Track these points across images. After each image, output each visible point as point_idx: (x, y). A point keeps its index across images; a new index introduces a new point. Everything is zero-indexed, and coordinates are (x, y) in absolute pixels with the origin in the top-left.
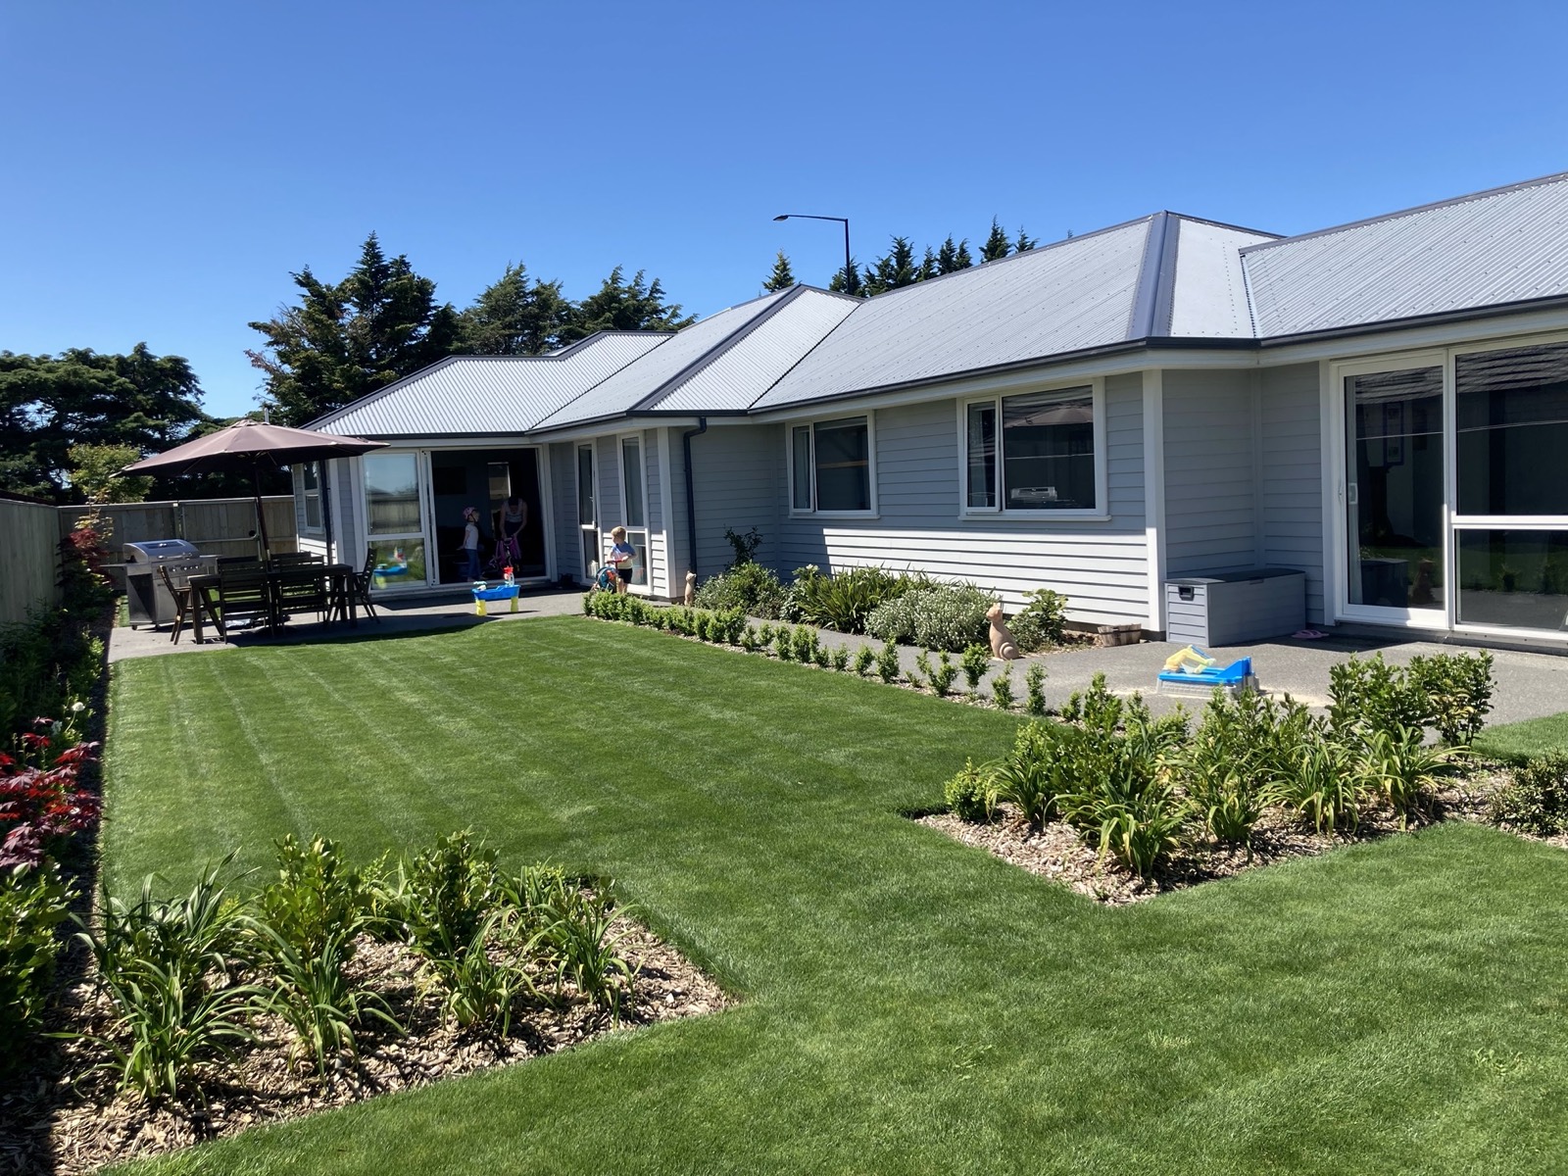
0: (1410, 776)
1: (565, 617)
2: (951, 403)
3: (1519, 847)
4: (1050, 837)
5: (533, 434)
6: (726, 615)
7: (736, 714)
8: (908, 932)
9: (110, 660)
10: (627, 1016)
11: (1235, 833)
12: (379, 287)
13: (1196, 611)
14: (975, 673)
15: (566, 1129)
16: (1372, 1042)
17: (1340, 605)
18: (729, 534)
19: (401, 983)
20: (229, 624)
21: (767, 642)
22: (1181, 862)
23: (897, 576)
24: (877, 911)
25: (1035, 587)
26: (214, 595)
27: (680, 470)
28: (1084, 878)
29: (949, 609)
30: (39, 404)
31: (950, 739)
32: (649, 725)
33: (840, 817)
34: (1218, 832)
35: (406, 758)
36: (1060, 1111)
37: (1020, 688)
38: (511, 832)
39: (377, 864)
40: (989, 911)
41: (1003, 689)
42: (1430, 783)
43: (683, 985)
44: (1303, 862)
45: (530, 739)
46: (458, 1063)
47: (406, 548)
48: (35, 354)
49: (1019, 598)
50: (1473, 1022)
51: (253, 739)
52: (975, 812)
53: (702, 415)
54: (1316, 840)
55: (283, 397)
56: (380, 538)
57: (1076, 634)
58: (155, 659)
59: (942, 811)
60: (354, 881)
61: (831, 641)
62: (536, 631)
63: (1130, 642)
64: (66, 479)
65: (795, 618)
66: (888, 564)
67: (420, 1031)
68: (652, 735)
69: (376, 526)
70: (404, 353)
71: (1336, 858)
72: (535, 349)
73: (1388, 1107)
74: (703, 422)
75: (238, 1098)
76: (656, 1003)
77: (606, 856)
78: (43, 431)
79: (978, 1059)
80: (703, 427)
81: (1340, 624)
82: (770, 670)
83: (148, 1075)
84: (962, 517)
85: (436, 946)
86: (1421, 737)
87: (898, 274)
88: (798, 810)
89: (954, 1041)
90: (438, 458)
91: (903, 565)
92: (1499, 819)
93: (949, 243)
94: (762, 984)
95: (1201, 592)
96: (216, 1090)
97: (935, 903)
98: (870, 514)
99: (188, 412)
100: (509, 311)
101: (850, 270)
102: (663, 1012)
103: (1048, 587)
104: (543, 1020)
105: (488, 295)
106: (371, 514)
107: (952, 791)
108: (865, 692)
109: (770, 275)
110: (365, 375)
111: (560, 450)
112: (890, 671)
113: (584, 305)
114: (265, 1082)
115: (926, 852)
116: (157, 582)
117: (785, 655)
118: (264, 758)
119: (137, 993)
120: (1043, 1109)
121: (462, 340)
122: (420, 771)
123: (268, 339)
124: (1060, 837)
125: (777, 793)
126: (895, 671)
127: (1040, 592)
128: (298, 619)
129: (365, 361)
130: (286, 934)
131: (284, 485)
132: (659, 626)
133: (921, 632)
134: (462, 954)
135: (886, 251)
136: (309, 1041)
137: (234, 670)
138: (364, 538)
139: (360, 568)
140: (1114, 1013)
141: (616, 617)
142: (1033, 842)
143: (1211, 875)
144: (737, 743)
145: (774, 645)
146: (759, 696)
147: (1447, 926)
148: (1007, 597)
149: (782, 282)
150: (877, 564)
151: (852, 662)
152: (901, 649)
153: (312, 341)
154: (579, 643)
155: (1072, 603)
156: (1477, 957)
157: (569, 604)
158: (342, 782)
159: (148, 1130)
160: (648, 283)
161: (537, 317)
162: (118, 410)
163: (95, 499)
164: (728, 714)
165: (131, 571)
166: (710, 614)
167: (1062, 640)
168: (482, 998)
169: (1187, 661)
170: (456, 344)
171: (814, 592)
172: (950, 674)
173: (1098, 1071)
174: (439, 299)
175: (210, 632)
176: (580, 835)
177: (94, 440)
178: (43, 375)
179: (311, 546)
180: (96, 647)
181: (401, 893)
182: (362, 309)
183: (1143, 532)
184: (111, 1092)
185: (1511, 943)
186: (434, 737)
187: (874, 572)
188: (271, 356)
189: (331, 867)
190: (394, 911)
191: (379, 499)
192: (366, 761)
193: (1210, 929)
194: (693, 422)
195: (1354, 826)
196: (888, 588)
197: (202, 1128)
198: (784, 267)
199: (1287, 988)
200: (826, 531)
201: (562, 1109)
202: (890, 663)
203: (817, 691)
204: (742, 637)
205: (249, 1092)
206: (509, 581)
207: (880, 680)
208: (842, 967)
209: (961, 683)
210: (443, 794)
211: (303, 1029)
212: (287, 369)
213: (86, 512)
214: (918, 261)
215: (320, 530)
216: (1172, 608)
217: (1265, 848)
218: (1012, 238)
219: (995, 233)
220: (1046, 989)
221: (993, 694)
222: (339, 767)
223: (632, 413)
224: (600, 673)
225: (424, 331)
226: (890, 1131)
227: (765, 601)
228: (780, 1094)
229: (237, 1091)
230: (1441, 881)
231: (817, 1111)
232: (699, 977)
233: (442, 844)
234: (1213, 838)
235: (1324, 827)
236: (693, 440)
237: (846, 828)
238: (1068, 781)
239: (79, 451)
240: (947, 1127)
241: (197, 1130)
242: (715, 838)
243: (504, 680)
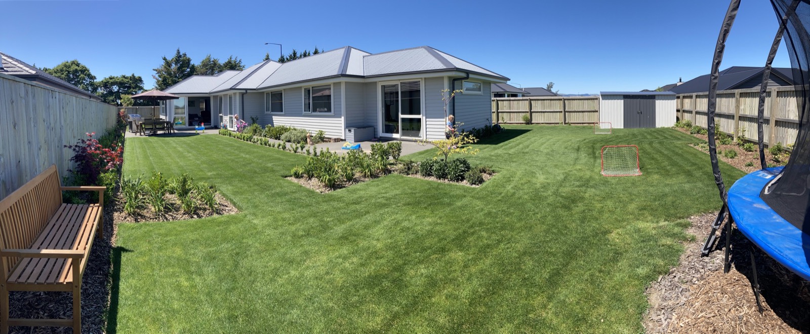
0: (385, 166)
1: (214, 135)
2: (301, 87)
3: (402, 177)
4: (312, 181)
5: (210, 93)
6: (249, 135)
7: (249, 156)
8: (279, 199)
9: (125, 137)
10: (217, 213)
11: (350, 179)
12: (179, 60)
13: (351, 135)
14: (302, 148)
15: (203, 232)
16: (367, 216)
17: (381, 133)
18: (251, 117)
19: (173, 202)
20: (146, 132)
21: (258, 141)
22: (339, 185)
23: (288, 127)
24: (273, 195)
25: (318, 130)
26: (143, 126)
27: (241, 102)
28: (318, 189)
29: (299, 134)
30: (115, 86)
31: (295, 161)
32: (230, 157)
33: (268, 177)
34: (347, 178)
35: (178, 160)
36: (304, 233)
37: (312, 151)
38: (198, 176)
39: (170, 179)
40: (297, 195)
41: (308, 151)
42: (389, 167)
43: (230, 208)
44: (363, 183)
45: (204, 158)
46: (183, 218)
47: (182, 119)
48: (116, 76)
49: (315, 132)
50: (386, 210)
51: (149, 155)
52: (297, 176)
53: (246, 90)
54: (367, 179)
55: (159, 85)
56: (176, 116)
57: (327, 140)
58: (132, 138)
59: (291, 176)
60: (166, 181)
61: (272, 141)
62: (207, 137)
63: (338, 141)
64: (119, 102)
65: (265, 136)
66: (286, 125)
67: (176, 211)
68: (230, 160)
69: (176, 114)
70: (184, 75)
71: (369, 182)
72: (212, 74)
73: (367, 227)
74: (246, 91)
75: (143, 217)
76: (224, 211)
77: (217, 183)
78: (116, 92)
79: (289, 224)
80: (246, 92)
81: (381, 137)
82: (258, 147)
83: (129, 209)
84: (303, 114)
85: (180, 195)
86: (388, 158)
87: (294, 57)
88: (259, 176)
89: (285, 221)
90: (189, 98)
91: (290, 125)
92: (400, 173)
93: (305, 51)
94: (246, 209)
95: (353, 131)
96: (139, 215)
97: (286, 194)
98: (283, 113)
99: (141, 88)
100: (207, 66)
101: (282, 57)
102: (225, 213)
103: (321, 130)
104: (201, 212)
105: (203, 62)
106: (175, 111)
107: (292, 172)
108: (278, 152)
109: (265, 58)
110: (176, 80)
111: (215, 97)
112: (284, 148)
113: (224, 64)
114: (148, 215)
115: (286, 184)
116: (133, 123)
117: (261, 144)
118: (151, 158)
119: (128, 194)
120: (301, 233)
121: (196, 72)
122: (181, 163)
123: (157, 72)
124: (314, 181)
125: (255, 172)
126: (285, 148)
127: (319, 131)
128: (159, 132)
129: (176, 77)
130: (153, 189)
131: (158, 104)
132: (235, 137)
133: (292, 140)
134: (185, 197)
135: (291, 53)
136: (156, 209)
137: (146, 141)
138: (173, 116)
139: (172, 122)
140: (318, 214)
141: (225, 135)
142: (309, 182)
143: (345, 187)
144: (248, 162)
145: (259, 142)
146: (254, 152)
147: (386, 193)
148: (312, 132)
149: (268, 59)
150: (284, 125)
151: (276, 146)
152: (287, 143)
153: (165, 72)
154: (216, 140)
155: (326, 133)
156: (390, 198)
157: (216, 132)
158: (166, 164)
159: (128, 218)
160: (238, 60)
161: (213, 67)
162: (129, 87)
163: (124, 105)
164: (247, 156)
165: (129, 120)
166: (245, 135)
167: (324, 141)
168: (189, 206)
169: (348, 145)
170: (195, 73)
171: (269, 130)
172: (297, 148)
173: (313, 226)
174: (192, 63)
175: (142, 134)
176: (212, 178)
177: (125, 94)
178: (117, 80)
179: (162, 117)
180: (123, 135)
181: (174, 185)
182: (176, 65)
183: (341, 118)
184: (123, 211)
185: (397, 195)
186: (184, 157)
187: (283, 126)
188: (157, 76)
189: (161, 178)
190: (173, 188)
191: (177, 108)
192: (170, 160)
193: (341, 197)
194: (244, 91)
195: (373, 176)
196: (286, 130)
197: (136, 220)
198: (268, 56)
199: (353, 207)
200: (273, 117)
201: (203, 229)
202: (284, 146)
203: (267, 152)
204: (252, 140)
205: (145, 216)
206: (203, 126)
207: (282, 150)
208: (264, 206)
209: (299, 150)
210: (185, 168)
211: (155, 207)
212: (160, 79)
213: (122, 108)
214: (298, 55)
215: (165, 114)
216: (347, 134)
217: (356, 181)
218: (320, 50)
219: (316, 49)
220: (306, 210)
221: (306, 152)
222: (165, 161)
223: (231, 89)
224: (220, 146)
225: (189, 70)
226: (269, 237)
227: (259, 132)
228: (247, 230)
229: (143, 216)
230: (387, 185)
231: (254, 234)
232: (234, 207)
233: (182, 175)
234: (346, 180)
235: (368, 176)
236: (244, 95)
237: (269, 179)
238: (316, 169)
239: (122, 96)
240: (281, 237)
241: (136, 221)
242: (240, 181)
243: (200, 147)
